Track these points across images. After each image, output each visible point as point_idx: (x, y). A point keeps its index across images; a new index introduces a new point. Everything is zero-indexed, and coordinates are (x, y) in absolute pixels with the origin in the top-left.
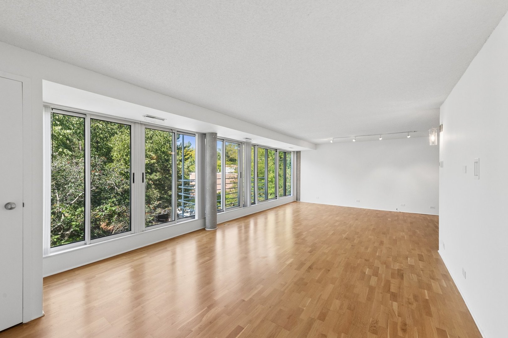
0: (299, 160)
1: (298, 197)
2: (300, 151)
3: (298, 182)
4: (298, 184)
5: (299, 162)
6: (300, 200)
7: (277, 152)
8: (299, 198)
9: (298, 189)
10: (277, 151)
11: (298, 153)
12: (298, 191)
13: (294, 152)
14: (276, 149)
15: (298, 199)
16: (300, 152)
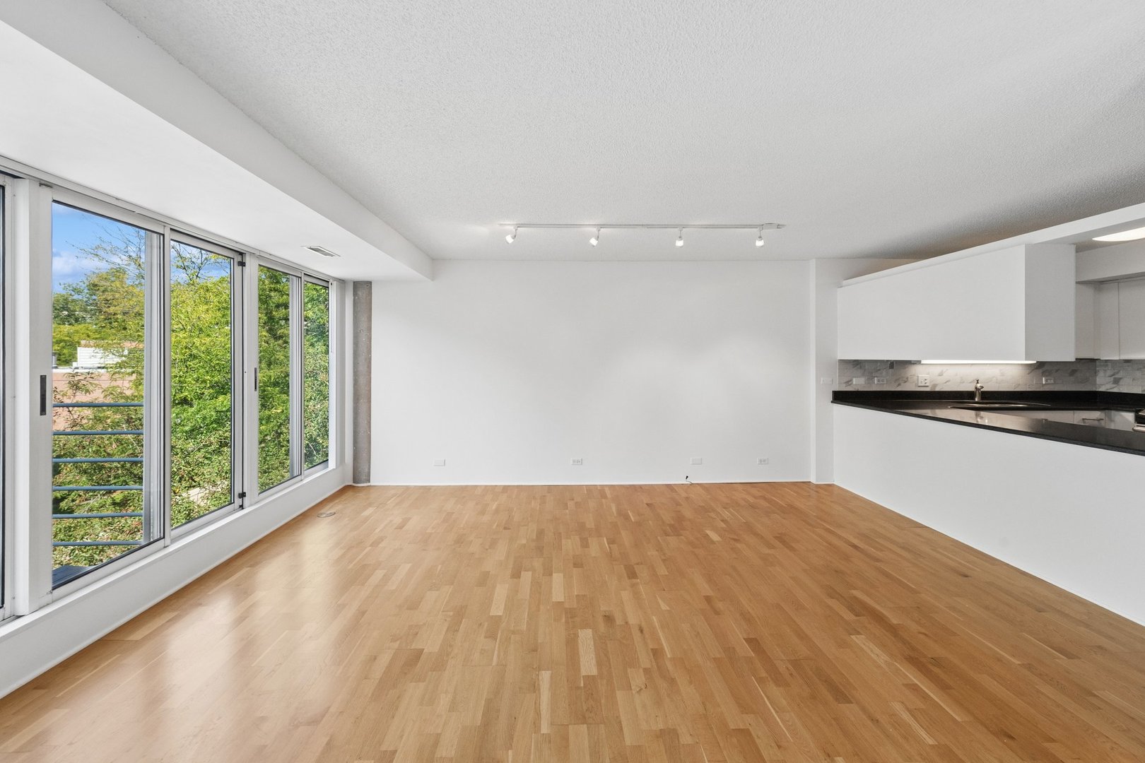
0: (363, 319)
1: (363, 467)
2: (370, 283)
3: (363, 408)
4: (363, 416)
5: (363, 325)
6: (369, 481)
7: (247, 269)
8: (367, 470)
9: (362, 434)
10: (242, 264)
11: (361, 289)
12: (363, 445)
13: (342, 282)
14: (241, 254)
15: (364, 477)
16: (368, 284)
